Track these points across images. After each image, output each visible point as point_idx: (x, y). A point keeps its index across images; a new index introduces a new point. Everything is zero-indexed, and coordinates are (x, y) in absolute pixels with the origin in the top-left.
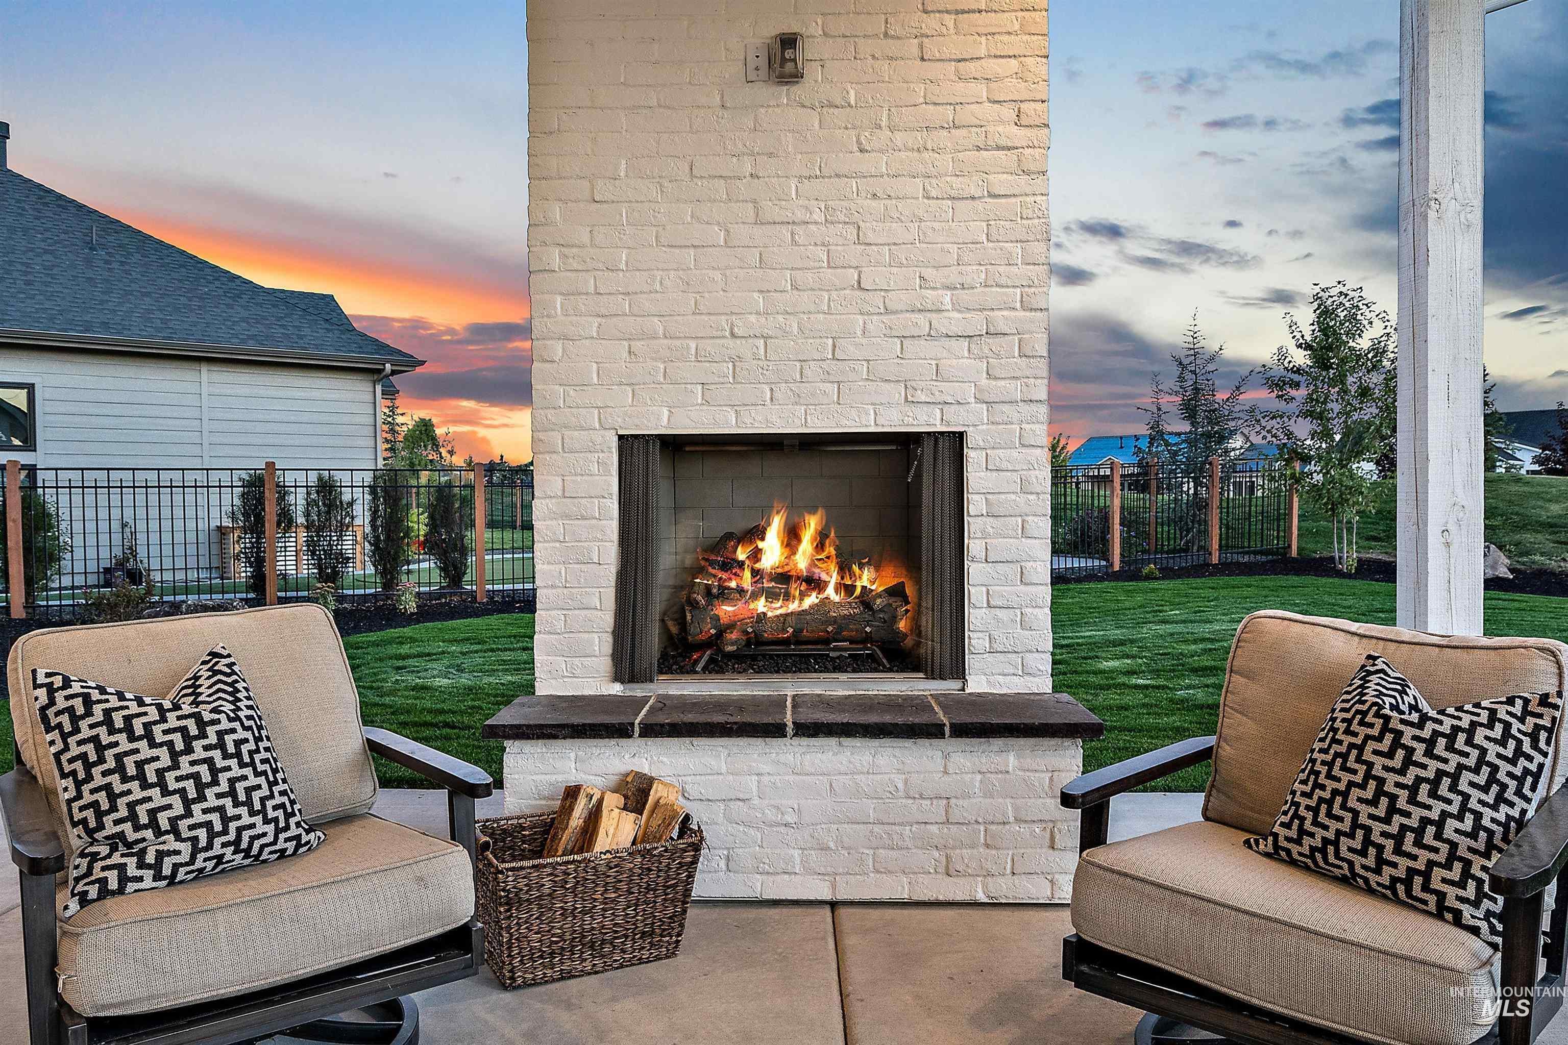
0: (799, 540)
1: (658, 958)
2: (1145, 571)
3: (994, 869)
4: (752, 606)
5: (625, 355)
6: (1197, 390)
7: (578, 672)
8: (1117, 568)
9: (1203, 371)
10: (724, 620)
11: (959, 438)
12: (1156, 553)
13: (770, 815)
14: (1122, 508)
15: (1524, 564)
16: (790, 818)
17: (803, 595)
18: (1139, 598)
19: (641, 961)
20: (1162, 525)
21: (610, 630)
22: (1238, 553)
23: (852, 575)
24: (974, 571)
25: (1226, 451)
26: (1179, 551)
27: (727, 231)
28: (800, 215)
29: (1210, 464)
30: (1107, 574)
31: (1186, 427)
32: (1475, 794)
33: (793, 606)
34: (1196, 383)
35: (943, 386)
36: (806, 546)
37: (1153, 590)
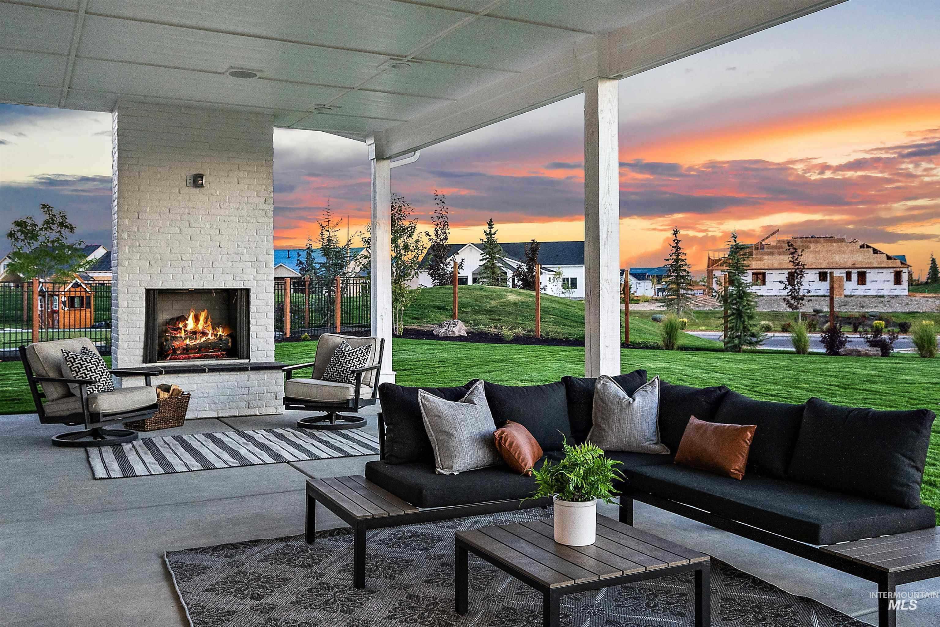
0: (199, 321)
1: (179, 426)
2: (303, 336)
3: (261, 406)
4: (185, 342)
5: (148, 265)
6: (329, 240)
7: (132, 361)
8: (288, 336)
9: (333, 230)
10: (176, 346)
11: (248, 291)
12: (309, 327)
13: (200, 395)
14: (291, 302)
15: (475, 329)
16: (206, 395)
17: (201, 338)
18: (300, 349)
19: (176, 426)
20: (312, 312)
21: (142, 347)
22: (350, 327)
23: (216, 331)
24: (253, 328)
25: (344, 274)
26: (321, 326)
27: (180, 230)
28: (202, 226)
29: (336, 280)
30: (283, 339)
31: (324, 260)
32: (356, 363)
33: (198, 342)
34: (329, 236)
35: (244, 276)
36: (201, 322)
37: (307, 346)
